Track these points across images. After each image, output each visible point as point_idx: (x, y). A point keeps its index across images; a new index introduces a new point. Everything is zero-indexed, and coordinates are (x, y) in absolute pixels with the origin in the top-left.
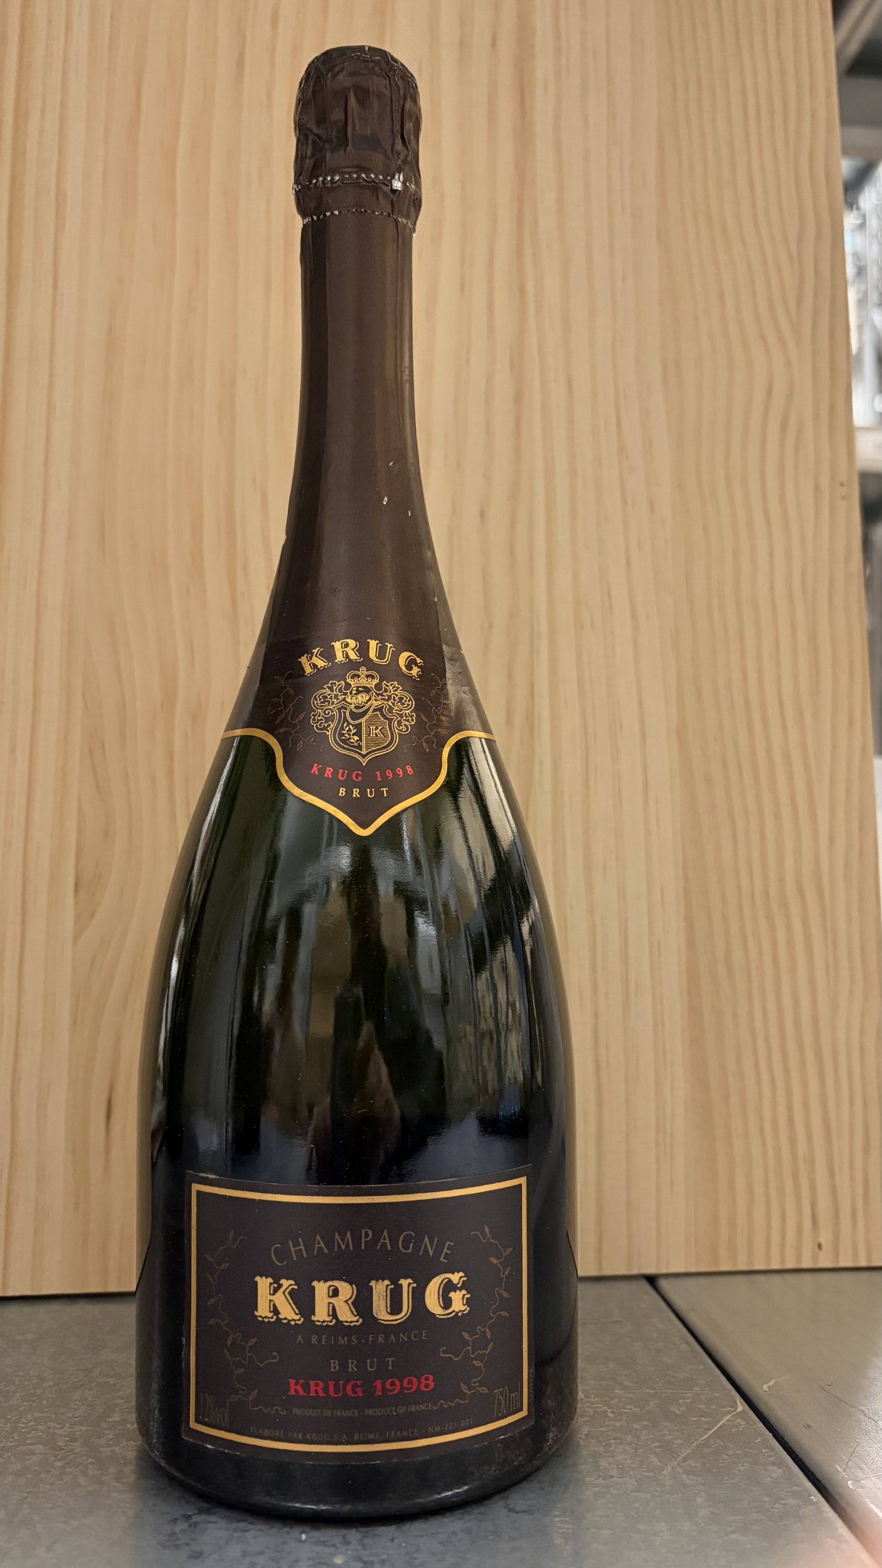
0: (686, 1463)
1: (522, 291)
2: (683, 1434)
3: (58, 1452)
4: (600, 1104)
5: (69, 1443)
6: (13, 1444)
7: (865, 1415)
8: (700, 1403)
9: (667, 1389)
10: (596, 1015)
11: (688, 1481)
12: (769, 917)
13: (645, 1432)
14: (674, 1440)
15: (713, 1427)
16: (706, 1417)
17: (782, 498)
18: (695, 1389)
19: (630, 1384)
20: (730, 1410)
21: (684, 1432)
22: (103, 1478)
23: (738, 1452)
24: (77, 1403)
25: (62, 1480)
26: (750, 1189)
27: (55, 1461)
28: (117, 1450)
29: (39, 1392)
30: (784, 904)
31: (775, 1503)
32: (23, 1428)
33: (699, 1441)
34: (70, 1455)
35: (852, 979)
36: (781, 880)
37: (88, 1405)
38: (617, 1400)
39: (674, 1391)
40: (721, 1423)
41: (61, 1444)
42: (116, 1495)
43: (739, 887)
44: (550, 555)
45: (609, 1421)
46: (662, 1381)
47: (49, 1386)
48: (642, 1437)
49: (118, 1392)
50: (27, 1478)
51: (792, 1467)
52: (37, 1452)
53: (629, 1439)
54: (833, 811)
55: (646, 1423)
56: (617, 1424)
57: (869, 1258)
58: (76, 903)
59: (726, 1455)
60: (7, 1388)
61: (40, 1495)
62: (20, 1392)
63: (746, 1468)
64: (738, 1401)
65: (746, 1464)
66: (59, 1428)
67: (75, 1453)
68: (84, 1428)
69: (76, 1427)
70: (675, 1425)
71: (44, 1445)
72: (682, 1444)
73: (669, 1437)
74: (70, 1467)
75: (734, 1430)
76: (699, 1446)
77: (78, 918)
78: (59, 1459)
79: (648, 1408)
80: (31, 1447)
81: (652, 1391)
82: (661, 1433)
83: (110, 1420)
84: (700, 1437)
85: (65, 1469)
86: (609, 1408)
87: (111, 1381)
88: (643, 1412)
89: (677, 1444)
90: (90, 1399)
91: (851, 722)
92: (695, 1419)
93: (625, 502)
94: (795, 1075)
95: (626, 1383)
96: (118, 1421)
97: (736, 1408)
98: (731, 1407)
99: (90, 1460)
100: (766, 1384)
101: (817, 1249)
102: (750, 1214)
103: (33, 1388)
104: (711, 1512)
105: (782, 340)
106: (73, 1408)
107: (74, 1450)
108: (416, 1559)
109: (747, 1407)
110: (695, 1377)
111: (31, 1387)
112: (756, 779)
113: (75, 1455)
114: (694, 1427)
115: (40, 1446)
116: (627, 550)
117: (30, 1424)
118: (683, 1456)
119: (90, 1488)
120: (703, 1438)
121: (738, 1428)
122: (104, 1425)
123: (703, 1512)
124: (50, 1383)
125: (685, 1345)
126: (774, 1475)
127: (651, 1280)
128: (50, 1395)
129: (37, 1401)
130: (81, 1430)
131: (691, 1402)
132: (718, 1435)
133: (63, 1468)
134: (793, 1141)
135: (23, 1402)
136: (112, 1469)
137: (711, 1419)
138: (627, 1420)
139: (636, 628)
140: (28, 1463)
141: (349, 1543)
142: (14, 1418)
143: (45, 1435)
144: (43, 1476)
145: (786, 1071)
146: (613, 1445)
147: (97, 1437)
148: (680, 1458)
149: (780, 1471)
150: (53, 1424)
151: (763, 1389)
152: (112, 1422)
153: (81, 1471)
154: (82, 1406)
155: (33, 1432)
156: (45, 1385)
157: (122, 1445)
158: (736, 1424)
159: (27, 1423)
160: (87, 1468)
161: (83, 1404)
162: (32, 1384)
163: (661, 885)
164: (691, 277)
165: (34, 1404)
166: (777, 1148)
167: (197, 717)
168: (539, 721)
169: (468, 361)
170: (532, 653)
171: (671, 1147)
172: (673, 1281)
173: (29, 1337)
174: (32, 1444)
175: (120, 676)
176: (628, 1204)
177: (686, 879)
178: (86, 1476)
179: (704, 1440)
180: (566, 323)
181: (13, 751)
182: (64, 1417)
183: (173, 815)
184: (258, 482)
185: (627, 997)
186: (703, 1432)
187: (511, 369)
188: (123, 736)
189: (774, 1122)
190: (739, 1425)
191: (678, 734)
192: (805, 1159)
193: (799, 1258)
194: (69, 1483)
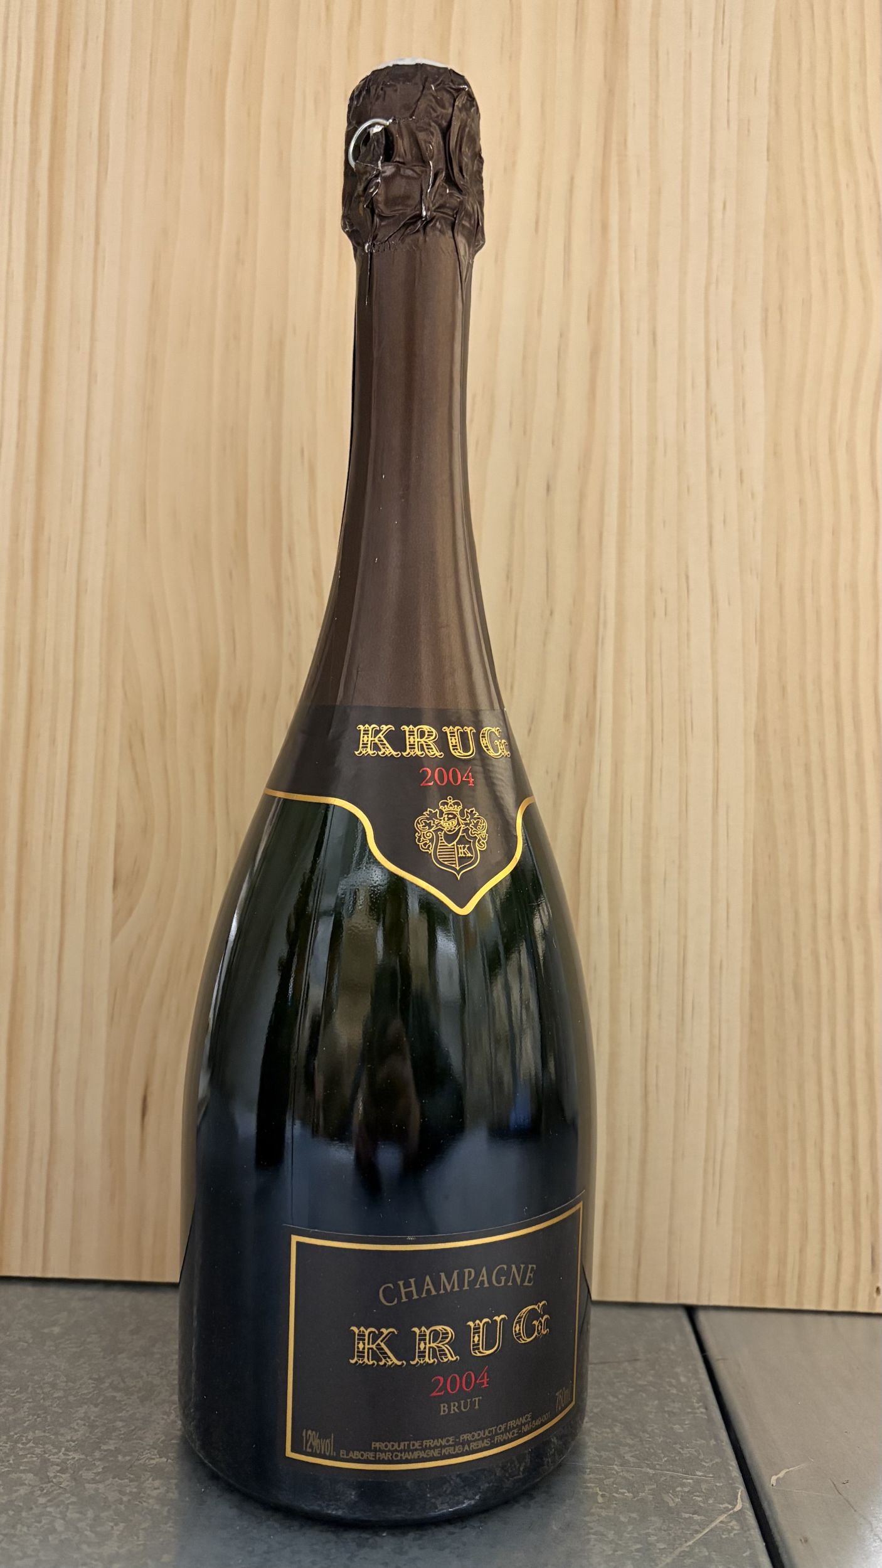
1: (605, 227)
2: (670, 1535)
3: (46, 1485)
4: (645, 1130)
5: (58, 1474)
6: (6, 1469)
8: (698, 1494)
9: (668, 1470)
10: (647, 1037)
12: (845, 939)
13: (630, 1528)
14: (658, 1542)
15: (704, 1529)
16: (699, 1515)
18: (697, 1473)
19: (632, 1459)
20: (725, 1508)
21: (671, 1531)
22: (80, 1525)
24: (79, 1421)
25: (40, 1522)
26: (804, 1227)
27: (39, 1496)
28: (101, 1486)
29: (47, 1403)
30: (864, 925)
32: (21, 1449)
33: (682, 1549)
34: (55, 1490)
36: (863, 900)
37: (88, 1426)
38: (612, 1480)
39: (675, 1474)
40: (713, 1525)
41: (51, 1475)
42: (84, 1547)
43: (814, 906)
45: (596, 1508)
46: (666, 1459)
47: (59, 1398)
48: (625, 1534)
49: (121, 1412)
50: (9, 1516)
52: (26, 1482)
53: (611, 1535)
55: (634, 1515)
56: (604, 1514)
58: (114, 900)
60: (19, 1396)
61: (15, 1540)
62: (30, 1402)
64: (740, 1494)
67: (62, 1488)
68: (77, 1456)
69: (70, 1454)
70: (664, 1522)
71: (35, 1475)
72: (665, 1548)
73: (653, 1539)
74: (51, 1506)
75: (724, 1536)
76: (682, 1554)
77: (116, 913)
78: (45, 1494)
79: (641, 1495)
80: (22, 1475)
81: (651, 1471)
82: (646, 1531)
83: (104, 1447)
84: (686, 1542)
85: (47, 1507)
86: (600, 1491)
87: (118, 1395)
88: (636, 1499)
89: (660, 1549)
90: (92, 1418)
92: (687, 1516)
93: (710, 472)
94: (862, 1109)
95: (628, 1457)
96: (112, 1450)
97: (735, 1506)
98: (729, 1504)
99: (74, 1499)
100: (776, 1475)
101: (875, 1295)
102: (802, 1251)
103: (43, 1398)
106: (74, 1428)
109: (748, 1505)
110: (702, 1457)
111: (42, 1396)
112: (842, 787)
113: (59, 1491)
114: (683, 1526)
115: (31, 1476)
116: (710, 527)
117: (28, 1446)
119: (63, 1537)
120: (688, 1544)
121: (729, 1533)
122: (97, 1454)
124: (61, 1394)
125: (704, 1410)
127: (691, 1311)
128: (56, 1409)
129: (43, 1416)
130: (74, 1458)
131: (688, 1492)
132: (704, 1542)
133: (45, 1506)
134: (855, 1178)
135: (29, 1415)
136: (90, 1514)
137: (703, 1518)
138: (615, 1508)
139: (715, 616)
140: (15, 1495)
142: (16, 1436)
143: (39, 1461)
144: (24, 1514)
145: (853, 1104)
146: (592, 1543)
147: (86, 1470)
150: (49, 1447)
151: (771, 1481)
152: (105, 1451)
153: (61, 1513)
154: (83, 1427)
155: (29, 1456)
156: (56, 1395)
157: (108, 1482)
158: (730, 1527)
159: (27, 1444)
160: (67, 1508)
161: (84, 1425)
162: (43, 1393)
163: (727, 900)
164: (804, 201)
165: (38, 1419)
166: (837, 1185)
167: (237, 710)
168: (600, 718)
169: (539, 312)
170: (597, 643)
171: (721, 1177)
172: (713, 1314)
173: (56, 1330)
174: (24, 1471)
175: (160, 665)
176: (671, 1232)
177: (755, 894)
178: (64, 1519)
179: (689, 1546)
180: (653, 263)
181: (53, 741)
182: (62, 1439)
183: (212, 812)
184: (306, 453)
185: (683, 1019)
186: (692, 1535)
187: (589, 320)
188: (162, 728)
189: (836, 1157)
190: (733, 1529)
191: (757, 735)
192: (867, 1197)
193: (854, 1300)
194: (46, 1526)
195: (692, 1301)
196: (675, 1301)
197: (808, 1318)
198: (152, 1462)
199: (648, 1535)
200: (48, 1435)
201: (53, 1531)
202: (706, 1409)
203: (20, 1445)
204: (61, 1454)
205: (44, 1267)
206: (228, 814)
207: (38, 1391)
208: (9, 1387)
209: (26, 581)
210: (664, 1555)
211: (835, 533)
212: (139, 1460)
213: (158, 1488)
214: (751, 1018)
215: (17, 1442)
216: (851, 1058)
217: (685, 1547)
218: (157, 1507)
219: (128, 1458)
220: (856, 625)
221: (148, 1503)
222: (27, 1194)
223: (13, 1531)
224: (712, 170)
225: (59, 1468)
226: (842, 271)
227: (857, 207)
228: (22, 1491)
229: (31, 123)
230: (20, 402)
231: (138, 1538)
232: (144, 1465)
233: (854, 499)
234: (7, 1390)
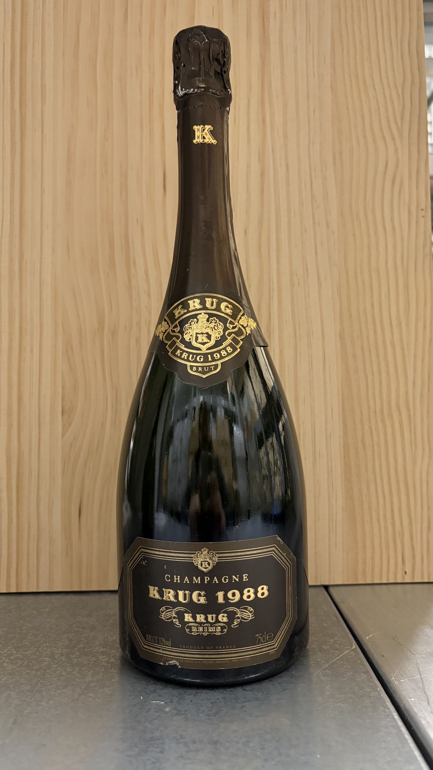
0: (324, 671)
1: (264, 121)
2: (326, 658)
3: (55, 661)
5: (60, 657)
6: (37, 657)
7: (410, 652)
8: (336, 644)
9: (323, 638)
11: (323, 679)
12: (383, 421)
15: (340, 655)
16: (337, 651)
17: (392, 218)
18: (335, 638)
20: (349, 648)
21: (326, 657)
22: (73, 673)
23: (349, 667)
24: (65, 639)
25: (56, 673)
26: (373, 547)
27: (53, 665)
28: (79, 659)
29: (49, 634)
30: (391, 415)
31: (360, 690)
32: (41, 650)
33: (332, 662)
34: (60, 662)
35: (423, 450)
36: (389, 404)
37: (70, 640)
39: (326, 639)
40: (344, 654)
41: (56, 657)
42: (77, 679)
43: (369, 408)
44: (278, 250)
46: (321, 635)
49: (83, 635)
50: (41, 672)
51: (372, 674)
52: (46, 660)
54: (415, 371)
57: (429, 577)
58: (63, 420)
59: (343, 668)
62: (41, 634)
63: (351, 674)
64: (353, 643)
65: (351, 672)
66: (57, 650)
67: (63, 661)
68: (67, 650)
69: (64, 650)
70: (323, 654)
71: (50, 658)
72: (324, 662)
73: (319, 660)
74: (59, 667)
75: (349, 657)
76: (332, 664)
77: (64, 426)
78: (56, 664)
79: (312, 646)
80: (44, 658)
81: (315, 639)
82: (316, 657)
83: (79, 647)
84: (333, 660)
85: (57, 668)
87: (80, 630)
89: (323, 663)
90: (70, 638)
91: (425, 327)
92: (332, 652)
93: (314, 223)
94: (395, 494)
96: (82, 648)
97: (352, 647)
98: (350, 646)
99: (68, 664)
100: (368, 636)
101: (404, 574)
102: (373, 558)
103: (47, 633)
104: (331, 693)
105: (393, 138)
106: (63, 642)
107: (62, 660)
108: (200, 709)
109: (357, 646)
110: (336, 633)
112: (378, 356)
113: (62, 662)
114: (331, 655)
115: (48, 658)
116: (316, 247)
117: (44, 648)
118: (323, 668)
119: (67, 677)
120: (334, 660)
121: (351, 656)
122: (76, 649)
123: (328, 693)
124: (54, 631)
125: (335, 618)
126: (362, 678)
127: (326, 587)
128: (54, 636)
129: (48, 638)
130: (66, 651)
131: (332, 644)
132: (341, 659)
134: (393, 525)
135: (42, 639)
136: (77, 669)
137: (339, 652)
139: (320, 285)
140: (42, 666)
141: (172, 702)
142: (38, 646)
143: (50, 653)
144: (48, 671)
145: (391, 492)
147: (72, 655)
148: (322, 669)
149: (365, 676)
150: (54, 648)
151: (366, 639)
153: (64, 669)
154: (67, 641)
155: (45, 652)
156: (52, 631)
157: (82, 658)
158: (351, 654)
160: (67, 668)
162: (47, 631)
163: (332, 407)
164: (348, 108)
165: (47, 640)
166: (386, 528)
167: (114, 334)
168: (273, 331)
169: (238, 157)
170: (270, 299)
171: (336, 527)
172: (336, 588)
173: (47, 610)
174: (44, 657)
175: (78, 316)
176: (315, 553)
177: (343, 404)
178: (66, 671)
179: (335, 661)
180: (285, 136)
181: (32, 351)
182: (59, 645)
183: (105, 379)
184: (139, 221)
185: (315, 459)
186: (335, 658)
187: (259, 160)
188: (81, 343)
189: (385, 516)
190: (352, 654)
191: (340, 336)
192: (399, 533)
193: (396, 578)
194: (58, 674)
195: (326, 583)
196: (319, 584)
197: (377, 587)
198: (100, 650)
199: (317, 658)
200: (52, 644)
201: (62, 675)
202: (336, 617)
203: (41, 649)
204: (59, 650)
205: (38, 587)
206: (112, 380)
207: (44, 630)
208: (31, 630)
209: (17, 280)
210: (324, 664)
211: (369, 247)
212: (94, 650)
213: (105, 658)
214: (345, 457)
215: (39, 648)
216: (389, 472)
217: (333, 661)
218: (106, 664)
219: (90, 650)
220: (380, 287)
221: (102, 663)
222: (28, 555)
223: (44, 677)
224: (308, 96)
225: (60, 655)
226: (365, 138)
227: (370, 110)
228: (45, 663)
229: (11, 80)
230: (11, 202)
231: (100, 675)
232: (97, 651)
233: (376, 233)
234: (30, 631)
